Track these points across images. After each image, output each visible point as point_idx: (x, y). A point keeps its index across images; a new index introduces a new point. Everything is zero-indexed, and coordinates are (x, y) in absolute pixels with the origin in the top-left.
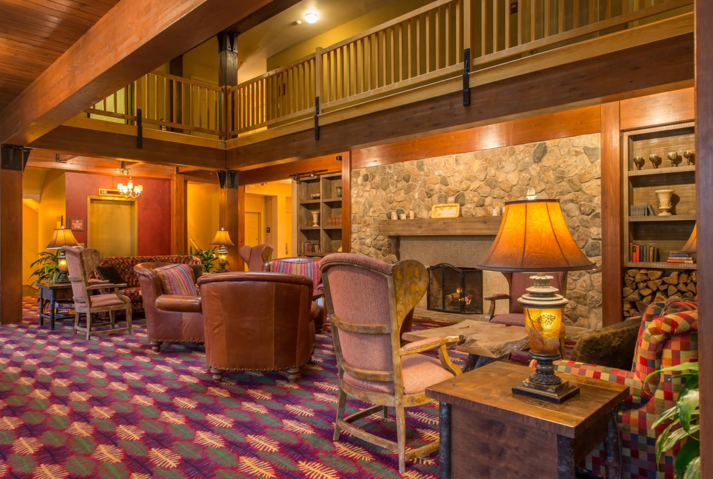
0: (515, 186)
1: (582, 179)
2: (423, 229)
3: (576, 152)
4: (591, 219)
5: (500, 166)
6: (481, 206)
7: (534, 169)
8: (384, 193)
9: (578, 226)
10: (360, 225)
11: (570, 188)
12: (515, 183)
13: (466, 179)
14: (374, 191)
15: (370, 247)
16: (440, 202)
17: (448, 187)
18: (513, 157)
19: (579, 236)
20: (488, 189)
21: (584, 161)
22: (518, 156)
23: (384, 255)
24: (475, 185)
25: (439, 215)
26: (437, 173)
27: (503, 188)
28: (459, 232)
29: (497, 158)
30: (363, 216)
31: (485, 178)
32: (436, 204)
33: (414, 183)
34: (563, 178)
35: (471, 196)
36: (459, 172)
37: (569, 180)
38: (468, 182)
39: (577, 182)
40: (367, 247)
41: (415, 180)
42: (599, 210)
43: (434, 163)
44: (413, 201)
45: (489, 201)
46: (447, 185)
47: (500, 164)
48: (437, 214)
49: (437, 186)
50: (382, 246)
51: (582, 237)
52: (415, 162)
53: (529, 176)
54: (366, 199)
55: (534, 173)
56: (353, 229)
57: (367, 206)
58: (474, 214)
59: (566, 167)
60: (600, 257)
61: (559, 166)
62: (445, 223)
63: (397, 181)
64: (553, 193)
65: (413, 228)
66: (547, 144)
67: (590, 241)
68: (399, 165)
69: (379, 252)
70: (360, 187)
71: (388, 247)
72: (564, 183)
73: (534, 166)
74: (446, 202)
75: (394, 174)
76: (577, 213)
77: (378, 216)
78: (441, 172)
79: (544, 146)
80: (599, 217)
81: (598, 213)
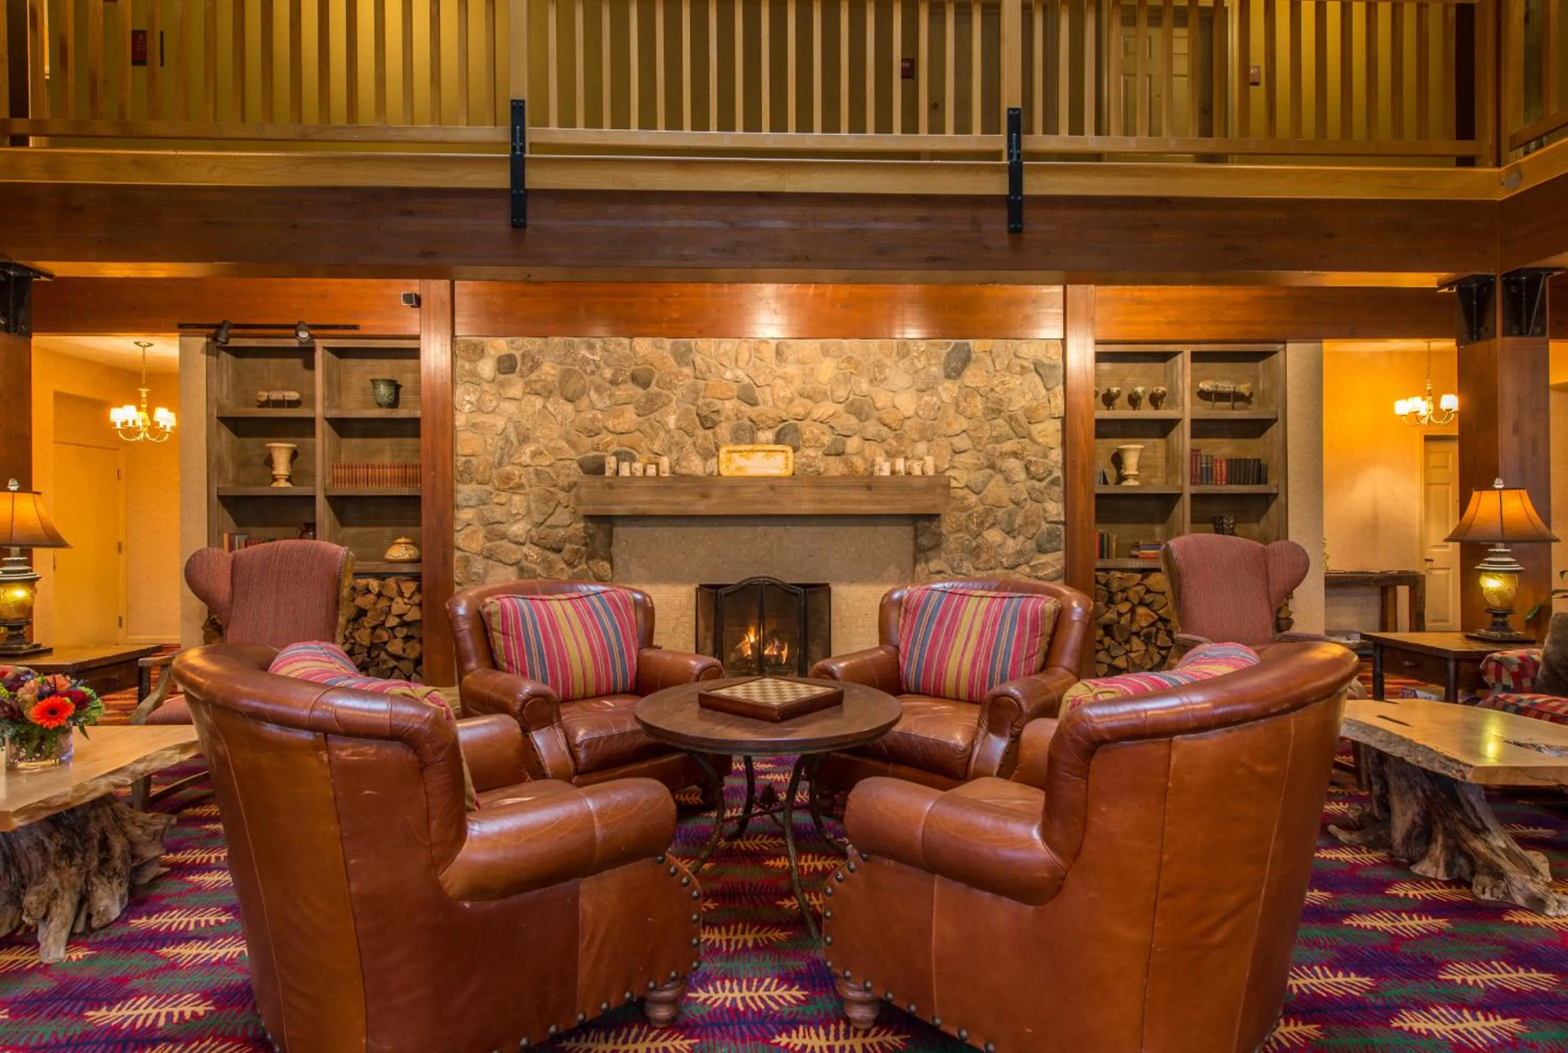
0: (909, 418)
1: (1031, 416)
2: (714, 501)
3: (1022, 367)
4: (1046, 487)
5: (879, 377)
6: (838, 455)
7: (948, 390)
8: (569, 407)
9: (1025, 500)
10: (488, 488)
11: (1011, 432)
12: (910, 413)
13: (801, 395)
14: (539, 402)
15: (523, 544)
16: (737, 438)
17: (756, 408)
18: (907, 361)
19: (1026, 517)
20: (853, 420)
21: (1036, 387)
22: (916, 361)
23: (570, 564)
24: (825, 409)
25: (739, 469)
26: (728, 375)
27: (887, 421)
28: (807, 508)
29: (872, 359)
30: (500, 464)
31: (847, 399)
32: (726, 444)
33: (665, 392)
34: (1000, 411)
35: (815, 431)
36: (784, 378)
37: (1010, 416)
38: (808, 402)
39: (1023, 420)
40: (514, 546)
41: (670, 386)
42: (1058, 473)
43: (722, 350)
44: (662, 434)
45: (854, 446)
46: (753, 403)
47: (881, 373)
48: (733, 467)
49: (728, 405)
50: (565, 540)
51: (1033, 518)
52: (668, 343)
53: (939, 403)
54: (510, 419)
55: (946, 398)
56: (459, 498)
57: (513, 438)
58: (822, 470)
59: (1005, 393)
60: (1061, 554)
61: (992, 390)
62: (772, 488)
63: (614, 382)
64: (980, 438)
65: (684, 498)
66: (971, 346)
67: (1045, 526)
68: (620, 344)
69: (552, 556)
70: (486, 387)
71: (586, 545)
72: (1000, 421)
73: (948, 384)
74: (753, 442)
75: (602, 364)
76: (1023, 476)
77: (550, 466)
78: (740, 373)
79: (966, 349)
80: (1059, 485)
81: (1058, 478)
